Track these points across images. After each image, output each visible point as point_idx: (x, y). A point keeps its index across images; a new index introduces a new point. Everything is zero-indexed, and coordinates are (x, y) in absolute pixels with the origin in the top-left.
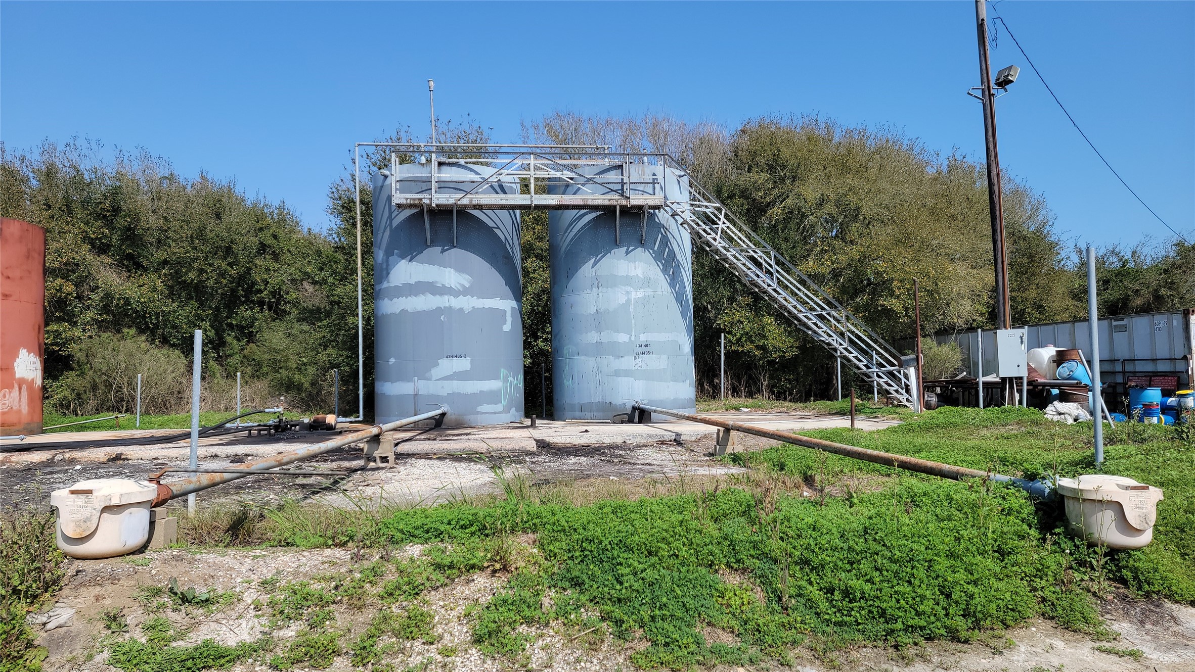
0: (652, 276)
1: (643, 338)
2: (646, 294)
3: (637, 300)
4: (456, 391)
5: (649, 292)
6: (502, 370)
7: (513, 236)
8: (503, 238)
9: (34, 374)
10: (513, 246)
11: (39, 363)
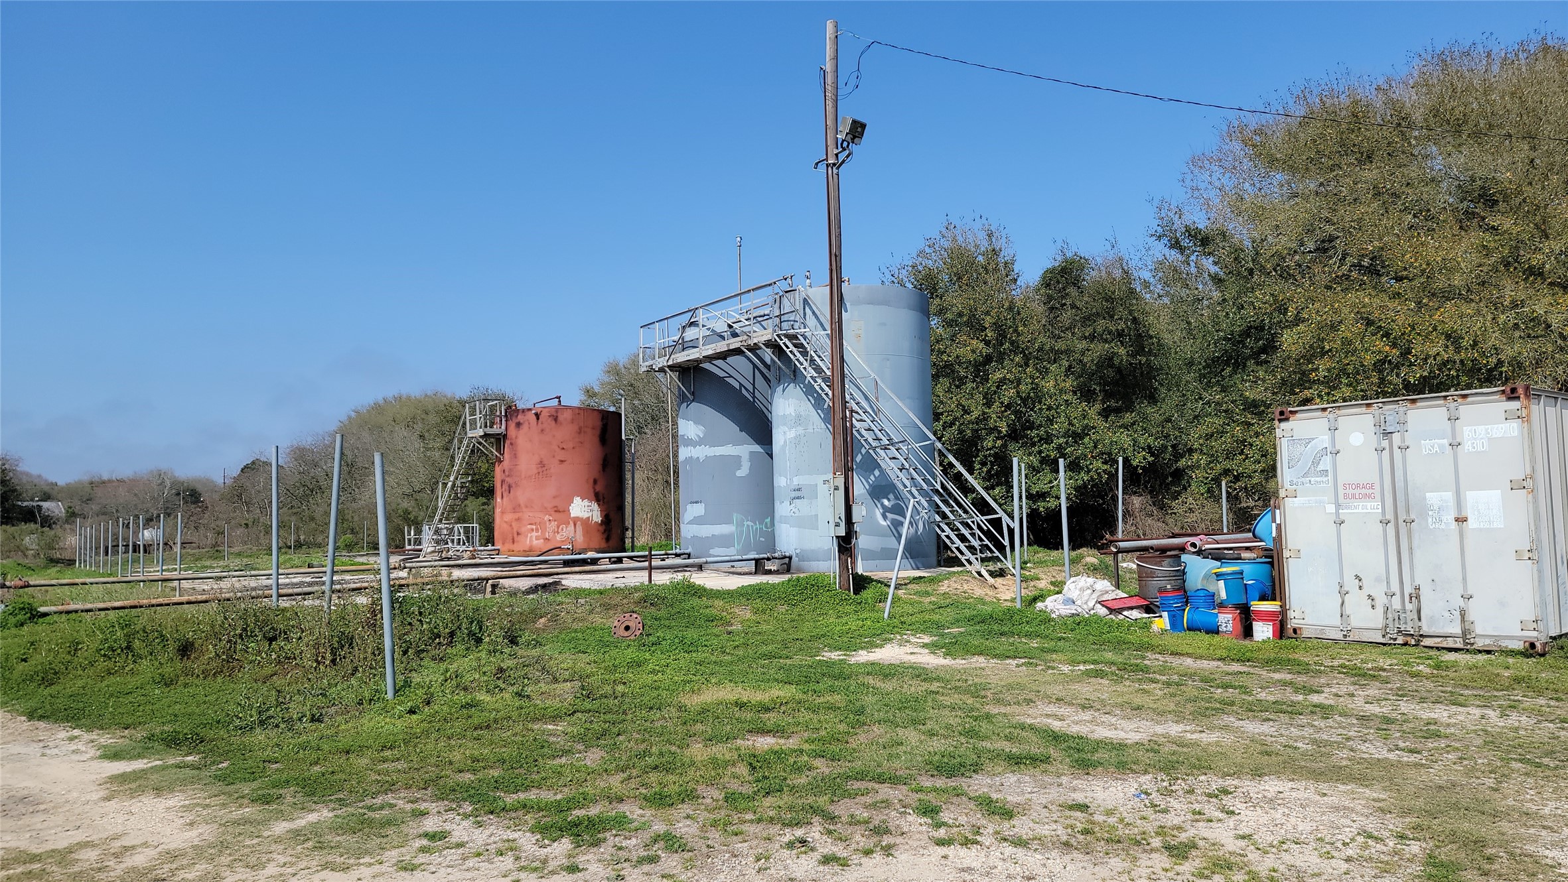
0: (802, 413)
1: (796, 481)
3: (789, 440)
5: (800, 430)
6: (735, 515)
7: (754, 381)
8: (737, 386)
9: (590, 514)
10: (754, 391)
11: (595, 506)
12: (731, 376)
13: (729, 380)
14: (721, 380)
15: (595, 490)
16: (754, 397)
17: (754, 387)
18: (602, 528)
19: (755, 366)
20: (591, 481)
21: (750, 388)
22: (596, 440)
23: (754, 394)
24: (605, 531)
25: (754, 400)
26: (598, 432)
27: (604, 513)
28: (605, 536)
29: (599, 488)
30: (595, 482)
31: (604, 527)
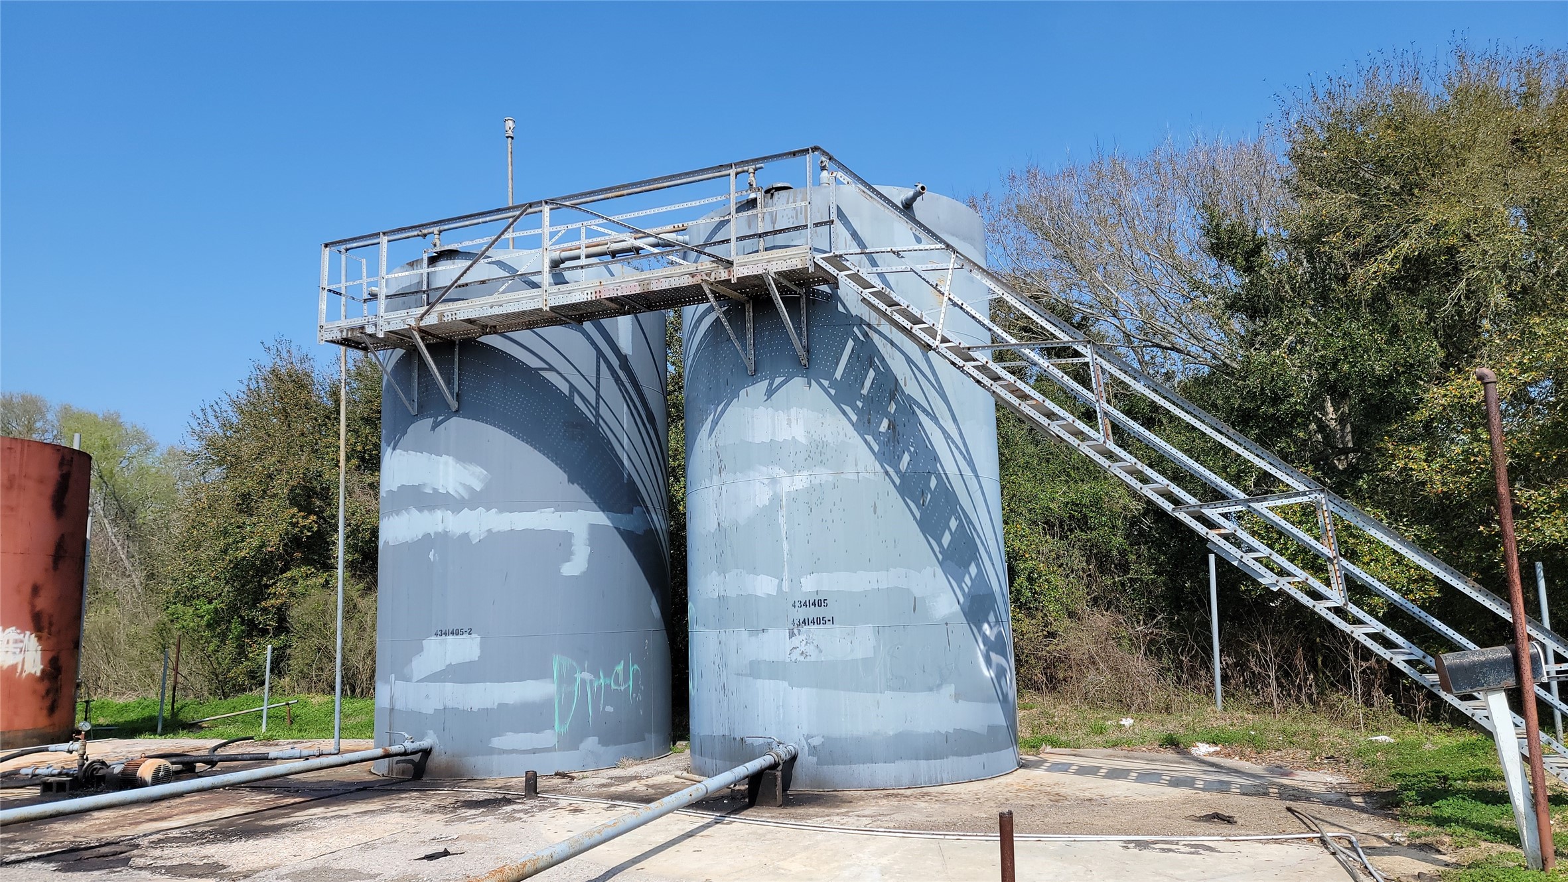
0: (830, 440)
1: (809, 585)
2: (817, 482)
3: (794, 497)
4: (450, 704)
5: (823, 475)
6: (555, 659)
7: (598, 383)
8: (564, 388)
9: (19, 659)
10: (598, 403)
11: (31, 642)
12: (551, 368)
13: (550, 376)
14: (531, 374)
15: (33, 606)
16: (598, 416)
17: (598, 396)
18: (42, 688)
19: (600, 353)
20: (27, 589)
21: (591, 396)
22: (45, 505)
23: (597, 408)
24: (48, 692)
25: (597, 421)
26: (49, 489)
27: (50, 655)
28: (48, 703)
29: (42, 603)
30: (36, 590)
31: (46, 684)
